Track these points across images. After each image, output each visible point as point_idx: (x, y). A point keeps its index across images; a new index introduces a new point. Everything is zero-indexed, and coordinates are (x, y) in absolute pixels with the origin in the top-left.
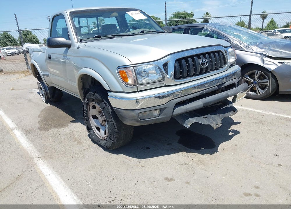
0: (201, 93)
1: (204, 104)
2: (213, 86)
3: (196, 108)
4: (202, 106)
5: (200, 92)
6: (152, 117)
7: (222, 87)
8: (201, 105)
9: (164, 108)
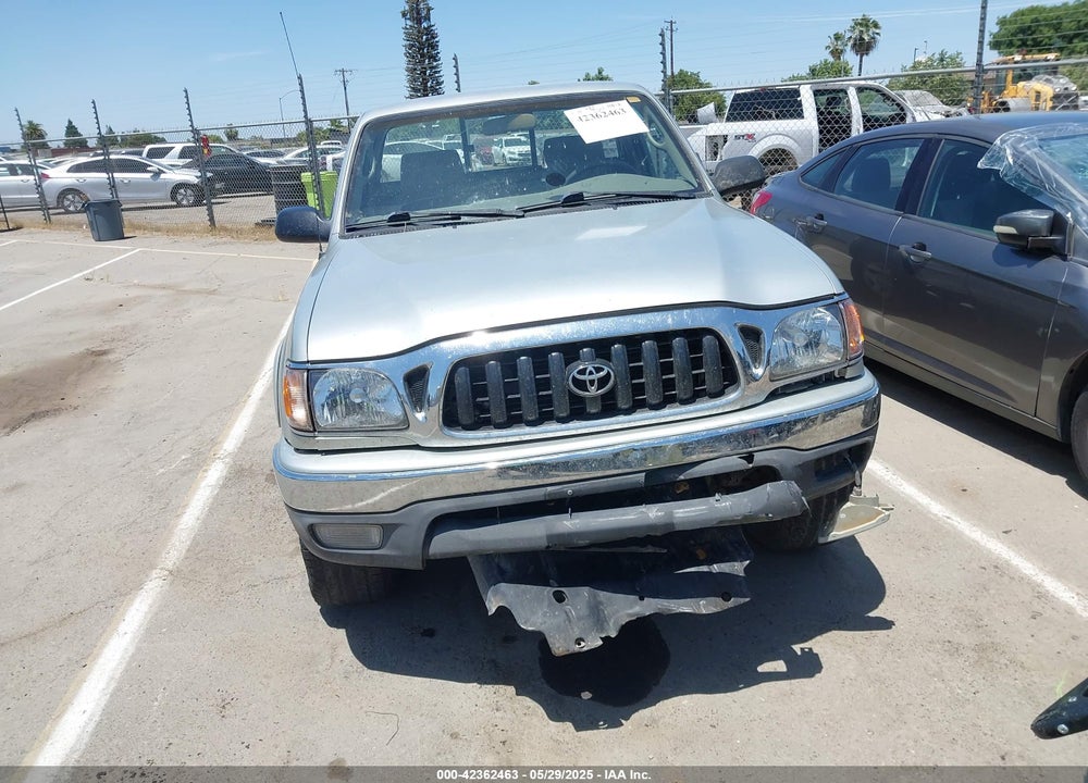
0: (550, 494)
1: (550, 537)
2: (620, 471)
3: (518, 546)
4: (544, 543)
5: (549, 489)
6: (362, 546)
7: (682, 477)
8: (540, 538)
9: (395, 526)
